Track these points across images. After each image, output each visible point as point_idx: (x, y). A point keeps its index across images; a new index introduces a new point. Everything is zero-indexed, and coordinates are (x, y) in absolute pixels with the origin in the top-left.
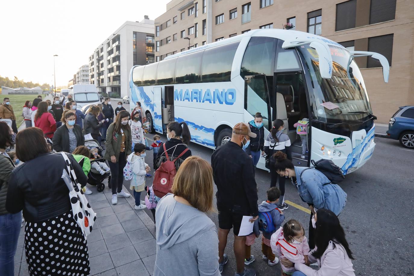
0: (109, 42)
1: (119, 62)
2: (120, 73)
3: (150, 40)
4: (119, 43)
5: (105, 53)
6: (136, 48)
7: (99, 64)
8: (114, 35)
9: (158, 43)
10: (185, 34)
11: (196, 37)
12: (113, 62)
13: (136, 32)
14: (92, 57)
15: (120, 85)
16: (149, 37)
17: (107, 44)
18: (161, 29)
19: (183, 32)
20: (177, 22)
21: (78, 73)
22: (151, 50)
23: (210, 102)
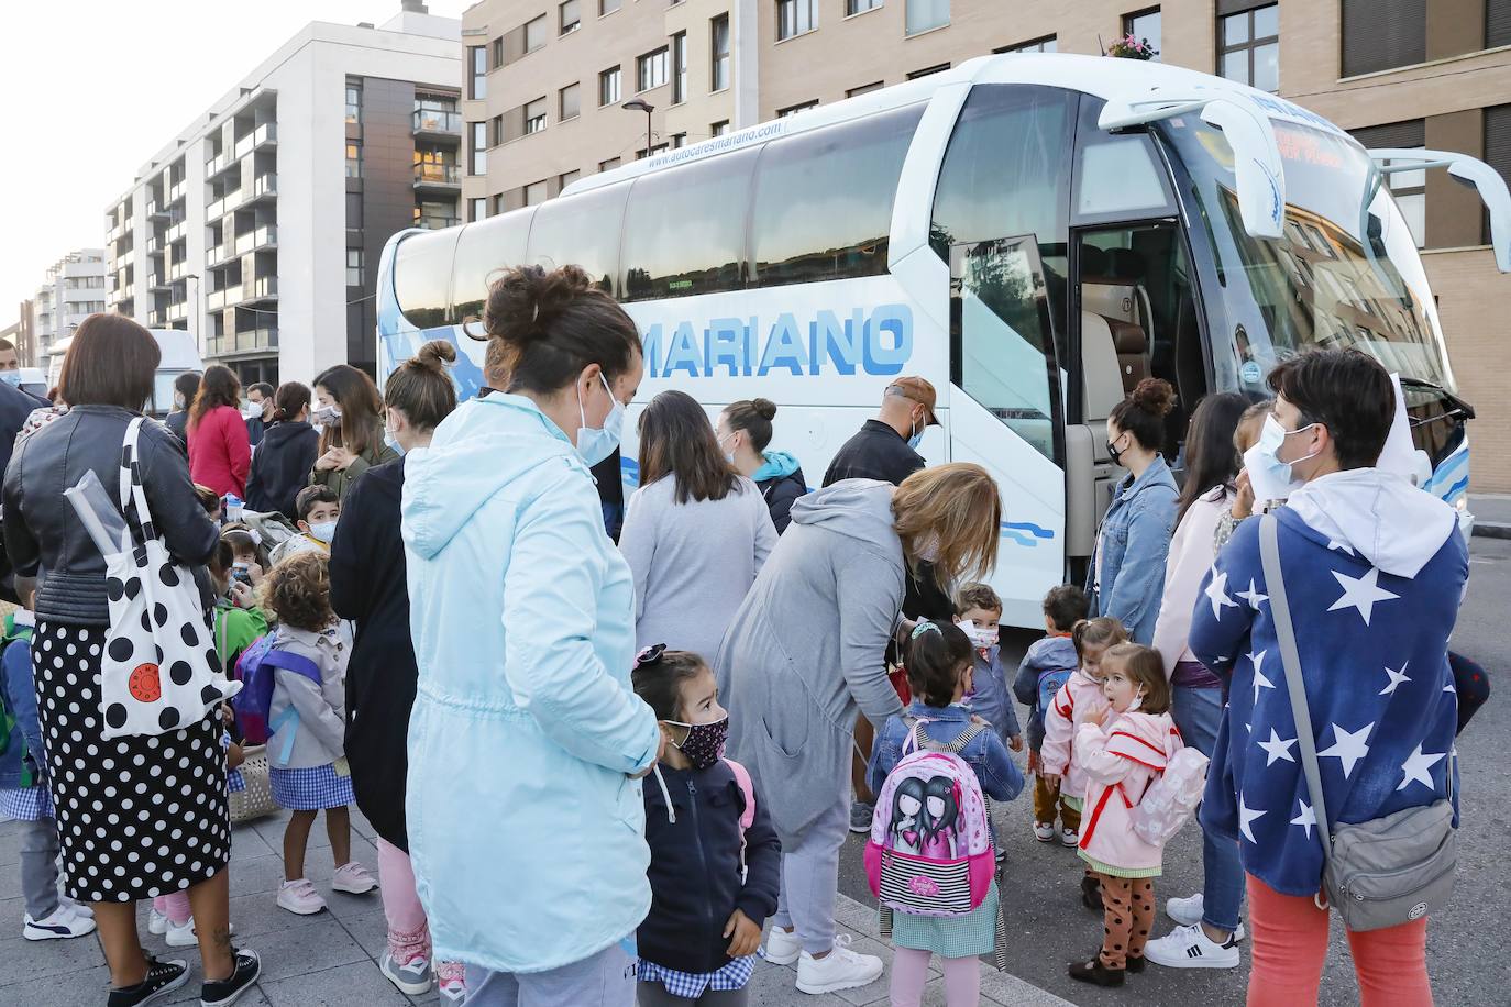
0: (219, 131)
1: (273, 235)
2: (276, 292)
3: (431, 117)
4: (272, 134)
5: (193, 188)
6: (360, 159)
7: (161, 244)
8: (243, 91)
9: (481, 131)
10: (621, 87)
11: (677, 99)
12: (240, 232)
13: (361, 78)
14: (122, 207)
15: (274, 349)
16: (427, 104)
17: (208, 137)
18: (497, 62)
19: (612, 76)
20: (578, 26)
21: (45, 295)
22: (439, 170)
23: (797, 371)
